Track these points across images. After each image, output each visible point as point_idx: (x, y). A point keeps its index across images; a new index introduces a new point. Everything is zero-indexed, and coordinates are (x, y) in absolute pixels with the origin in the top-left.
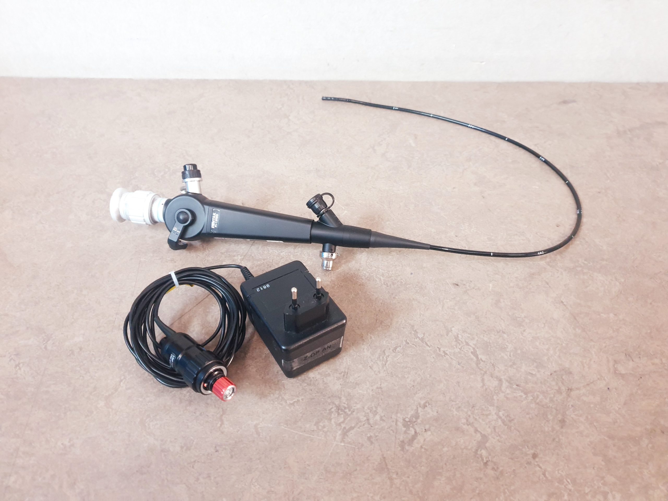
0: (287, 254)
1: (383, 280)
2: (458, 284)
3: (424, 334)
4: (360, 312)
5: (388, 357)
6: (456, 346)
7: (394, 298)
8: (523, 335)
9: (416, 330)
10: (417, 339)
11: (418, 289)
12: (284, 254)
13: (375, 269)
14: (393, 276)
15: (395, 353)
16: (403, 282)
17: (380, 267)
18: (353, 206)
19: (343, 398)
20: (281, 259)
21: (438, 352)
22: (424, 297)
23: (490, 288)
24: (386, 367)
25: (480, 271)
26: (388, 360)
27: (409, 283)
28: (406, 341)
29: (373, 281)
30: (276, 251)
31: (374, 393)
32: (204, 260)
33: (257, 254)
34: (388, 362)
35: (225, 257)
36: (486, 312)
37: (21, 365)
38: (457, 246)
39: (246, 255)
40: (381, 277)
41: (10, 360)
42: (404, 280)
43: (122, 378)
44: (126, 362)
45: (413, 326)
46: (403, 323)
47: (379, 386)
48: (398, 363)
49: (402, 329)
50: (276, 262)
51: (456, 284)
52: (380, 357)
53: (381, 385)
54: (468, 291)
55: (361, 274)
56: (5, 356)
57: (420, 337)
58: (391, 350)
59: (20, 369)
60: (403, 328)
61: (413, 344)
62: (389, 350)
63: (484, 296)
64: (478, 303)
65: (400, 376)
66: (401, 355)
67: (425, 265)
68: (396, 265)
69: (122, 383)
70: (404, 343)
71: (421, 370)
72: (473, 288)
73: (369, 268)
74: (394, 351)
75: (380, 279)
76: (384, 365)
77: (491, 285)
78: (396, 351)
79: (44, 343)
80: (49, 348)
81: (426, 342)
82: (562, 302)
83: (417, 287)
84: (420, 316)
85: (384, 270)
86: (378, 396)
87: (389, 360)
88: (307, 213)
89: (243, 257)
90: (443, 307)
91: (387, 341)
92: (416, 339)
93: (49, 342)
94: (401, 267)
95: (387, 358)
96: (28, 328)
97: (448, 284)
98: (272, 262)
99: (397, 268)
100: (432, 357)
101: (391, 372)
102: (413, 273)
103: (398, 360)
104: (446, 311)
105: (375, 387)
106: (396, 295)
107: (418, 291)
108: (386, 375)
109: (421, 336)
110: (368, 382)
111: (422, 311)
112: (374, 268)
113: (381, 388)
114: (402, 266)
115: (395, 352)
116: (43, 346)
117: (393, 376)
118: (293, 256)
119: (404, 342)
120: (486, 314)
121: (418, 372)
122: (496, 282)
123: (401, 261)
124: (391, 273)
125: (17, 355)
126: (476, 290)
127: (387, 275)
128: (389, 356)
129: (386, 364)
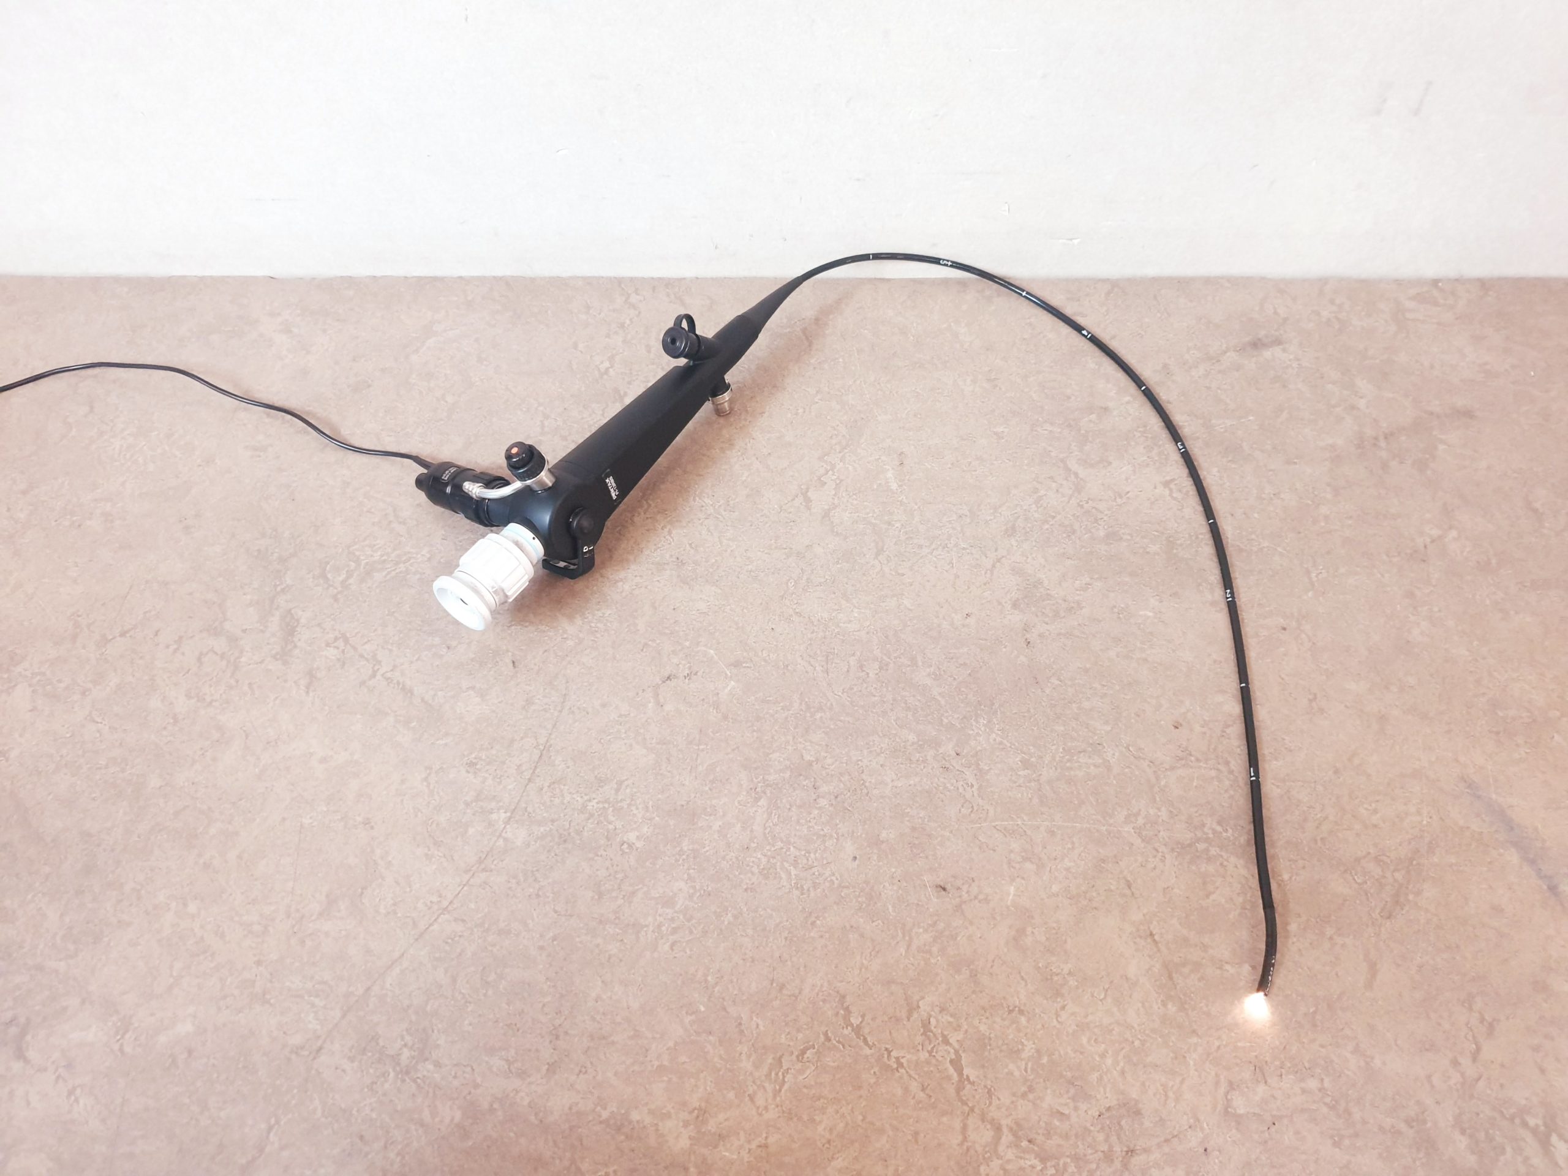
0: (601, 806)
1: (795, 875)
2: (946, 887)
3: (863, 1016)
4: (742, 961)
5: (787, 1072)
6: (922, 1045)
7: (813, 923)
8: (1059, 1019)
9: (848, 1007)
10: (849, 1028)
11: (864, 899)
12: (596, 806)
13: (782, 845)
14: (815, 865)
15: (801, 1064)
16: (836, 882)
17: (792, 840)
18: (748, 667)
19: (692, 1169)
20: (589, 819)
21: (885, 1059)
22: (873, 922)
23: (1011, 897)
24: (781, 1097)
25: (994, 851)
26: (786, 1080)
27: (847, 884)
28: (826, 1034)
29: (775, 878)
30: (579, 799)
31: (752, 1159)
32: (431, 821)
33: (539, 807)
34: (786, 1086)
35: (474, 815)
36: (993, 961)
37: (78, 1091)
38: (957, 781)
39: (516, 808)
40: (792, 868)
41: (58, 1078)
42: (838, 877)
43: (273, 1121)
44: (278, 1082)
45: (843, 997)
46: (824, 989)
47: (764, 1142)
48: (805, 1087)
49: (821, 1003)
50: (577, 827)
51: (941, 887)
52: (771, 1074)
53: (766, 1138)
54: (963, 906)
55: (752, 859)
56: (45, 1070)
57: (855, 1025)
58: (794, 1057)
59: (77, 1100)
60: (824, 1001)
61: (839, 1042)
62: (791, 1055)
63: (994, 919)
64: (980, 938)
65: (805, 1118)
66: (813, 1068)
67: (884, 835)
68: (825, 836)
69: (272, 1135)
70: (822, 1038)
71: (848, 1104)
72: (976, 898)
73: (769, 844)
74: (800, 1058)
75: (790, 874)
76: (777, 1093)
77: (1012, 890)
78: (803, 1057)
79: (118, 1037)
80: (128, 1049)
81: (864, 1037)
82: (1151, 934)
83: (862, 894)
84: (861, 970)
85: (800, 850)
86: (759, 1164)
87: (788, 1081)
88: (649, 687)
89: (508, 814)
90: (909, 946)
91: (789, 1033)
92: (847, 1028)
93: (127, 1036)
94: (835, 840)
95: (785, 1074)
96: (83, 1002)
97: (925, 886)
98: (569, 828)
99: (827, 844)
100: (872, 1072)
101: (790, 1109)
102: (858, 857)
103: (806, 1080)
104: (913, 958)
105: (753, 1146)
106: (817, 918)
107: (864, 905)
108: (779, 1117)
109: (855, 1020)
110: (742, 1133)
111: (865, 959)
112: (780, 843)
113: (766, 1146)
114: (837, 839)
115: (801, 1062)
116: (116, 1047)
117: (791, 1119)
118: (613, 811)
119: (822, 1036)
120: (992, 967)
121: (841, 1108)
122: (1023, 882)
123: (837, 825)
124: (812, 855)
125: (69, 1066)
126: (980, 902)
127: (805, 861)
128: (790, 1071)
129: (780, 1090)
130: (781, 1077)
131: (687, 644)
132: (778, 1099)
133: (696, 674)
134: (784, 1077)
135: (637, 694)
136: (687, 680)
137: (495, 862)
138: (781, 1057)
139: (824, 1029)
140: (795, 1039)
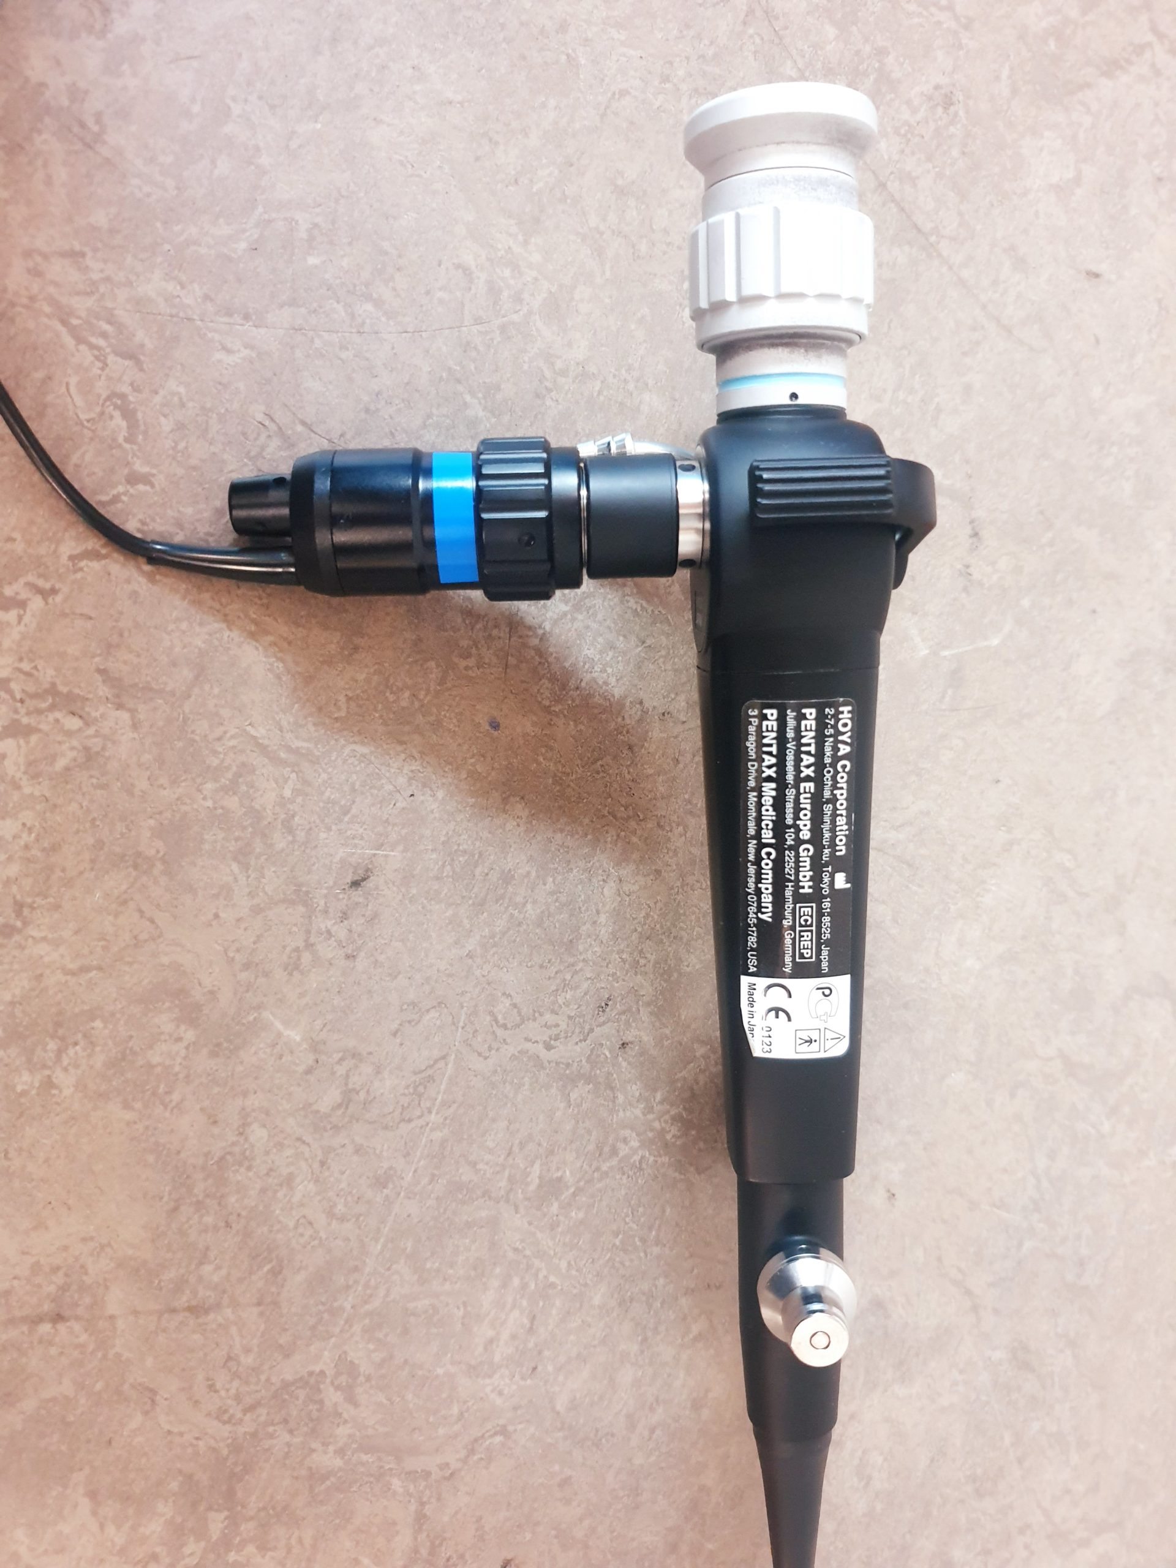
2: (360, 891)
5: (97, 358)
6: (28, 674)
15: (104, 396)
16: (463, 663)
18: (943, 697)
21: (31, 578)
23: (278, 1025)
24: (48, 316)
25: (395, 1034)
27: (449, 685)
28: (146, 479)
34: (68, 340)
36: (152, 921)
38: (570, 1017)
42: (470, 673)
51: (364, 879)
52: (110, 323)
54: (301, 909)
58: (125, 389)
62: (132, 384)
63: (246, 966)
64: (216, 916)
70: (141, 468)
72: (309, 946)
74: (119, 402)
76: (63, 313)
77: (294, 1035)
78: (116, 407)
82: (58, 1318)
83: (417, 704)
87: (78, 350)
90: (263, 749)
91: (183, 405)
94: (547, 703)
95: (96, 353)
97: (380, 847)
100: (17, 535)
102: (496, 733)
103: (63, 389)
104: (234, 747)
107: (391, 698)
114: (547, 710)
115: (108, 398)
119: (145, 469)
120: (141, 911)
122: (301, 1069)
126: (297, 950)
128: (100, 365)
129: (64, 323)
130: (93, 340)
131: (1026, 603)
132: (47, 309)
133: (965, 589)
134: (92, 347)
135: (967, 462)
136: (959, 566)
137: (758, 40)
138: (139, 363)
139: (160, 481)
140: (166, 410)
